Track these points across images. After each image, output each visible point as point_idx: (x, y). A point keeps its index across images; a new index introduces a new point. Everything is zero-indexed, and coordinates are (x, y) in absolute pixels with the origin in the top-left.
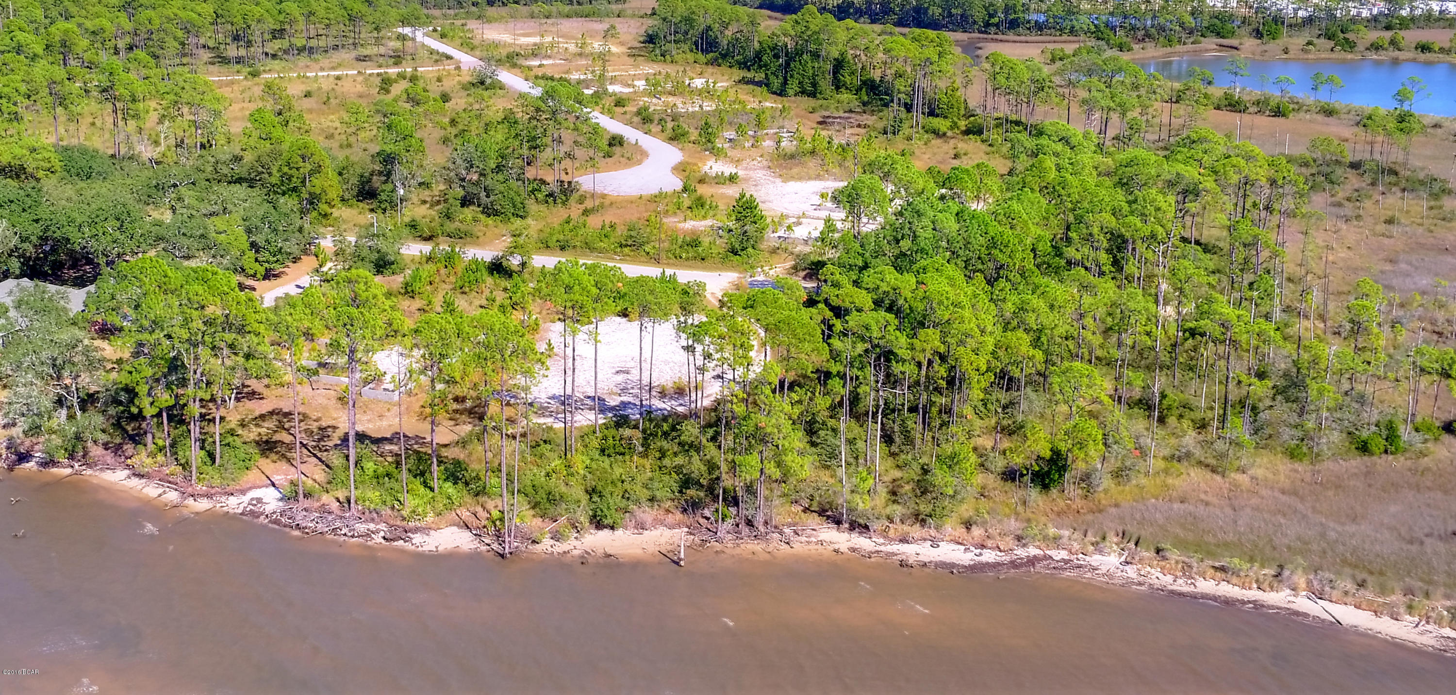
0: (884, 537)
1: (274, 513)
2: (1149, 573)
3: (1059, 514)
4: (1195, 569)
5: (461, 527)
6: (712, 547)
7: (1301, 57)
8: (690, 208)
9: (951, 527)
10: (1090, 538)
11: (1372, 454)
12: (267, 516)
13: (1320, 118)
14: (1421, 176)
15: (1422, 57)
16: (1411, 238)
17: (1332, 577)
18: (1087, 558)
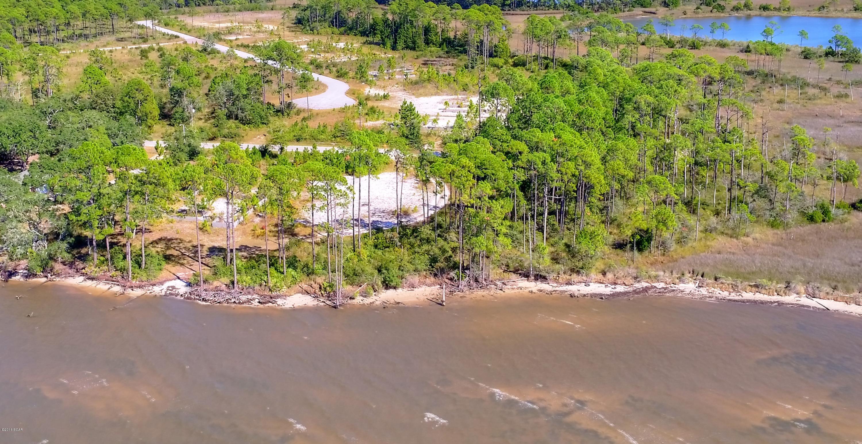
0: (557, 283)
1: (186, 293)
2: (714, 291)
3: (651, 264)
4: (740, 287)
5: (304, 294)
6: (457, 295)
7: (694, 16)
8: (367, 114)
9: (594, 275)
10: (675, 275)
11: (816, 222)
12: (182, 295)
13: (718, 48)
14: (789, 77)
15: (765, 13)
16: (794, 110)
17: (819, 285)
18: (676, 286)
